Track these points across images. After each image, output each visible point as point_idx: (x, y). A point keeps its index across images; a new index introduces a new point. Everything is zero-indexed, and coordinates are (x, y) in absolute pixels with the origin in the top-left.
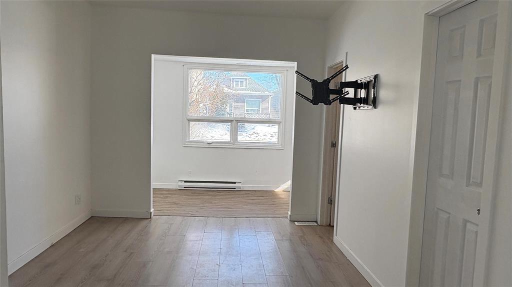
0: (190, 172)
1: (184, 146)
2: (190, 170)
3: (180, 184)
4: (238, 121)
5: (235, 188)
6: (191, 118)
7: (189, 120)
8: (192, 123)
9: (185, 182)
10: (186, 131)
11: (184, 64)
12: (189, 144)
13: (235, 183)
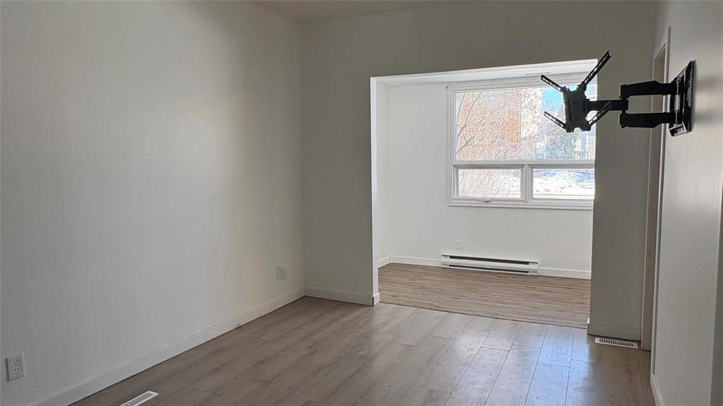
0: (458, 243)
1: (450, 204)
2: (458, 241)
3: (444, 259)
4: (533, 166)
5: (527, 272)
6: (460, 163)
7: (457, 167)
8: (461, 171)
9: (451, 257)
10: (453, 183)
11: (448, 85)
12: (457, 201)
13: (527, 263)
